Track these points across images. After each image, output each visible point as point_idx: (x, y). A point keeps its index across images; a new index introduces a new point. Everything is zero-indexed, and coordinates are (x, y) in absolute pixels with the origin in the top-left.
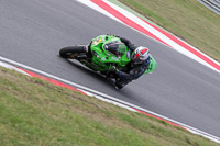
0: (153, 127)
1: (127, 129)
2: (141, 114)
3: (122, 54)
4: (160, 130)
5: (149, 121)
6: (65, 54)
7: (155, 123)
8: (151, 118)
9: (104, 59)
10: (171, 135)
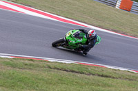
0: (26, 65)
1: (11, 70)
2: (16, 58)
3: (82, 38)
4: (30, 65)
5: (22, 61)
6: (55, 45)
7: (27, 62)
8: (23, 60)
9: (74, 42)
10: (38, 66)
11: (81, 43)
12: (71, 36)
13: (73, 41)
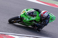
11: (35, 21)
12: (25, 14)
13: (27, 19)
